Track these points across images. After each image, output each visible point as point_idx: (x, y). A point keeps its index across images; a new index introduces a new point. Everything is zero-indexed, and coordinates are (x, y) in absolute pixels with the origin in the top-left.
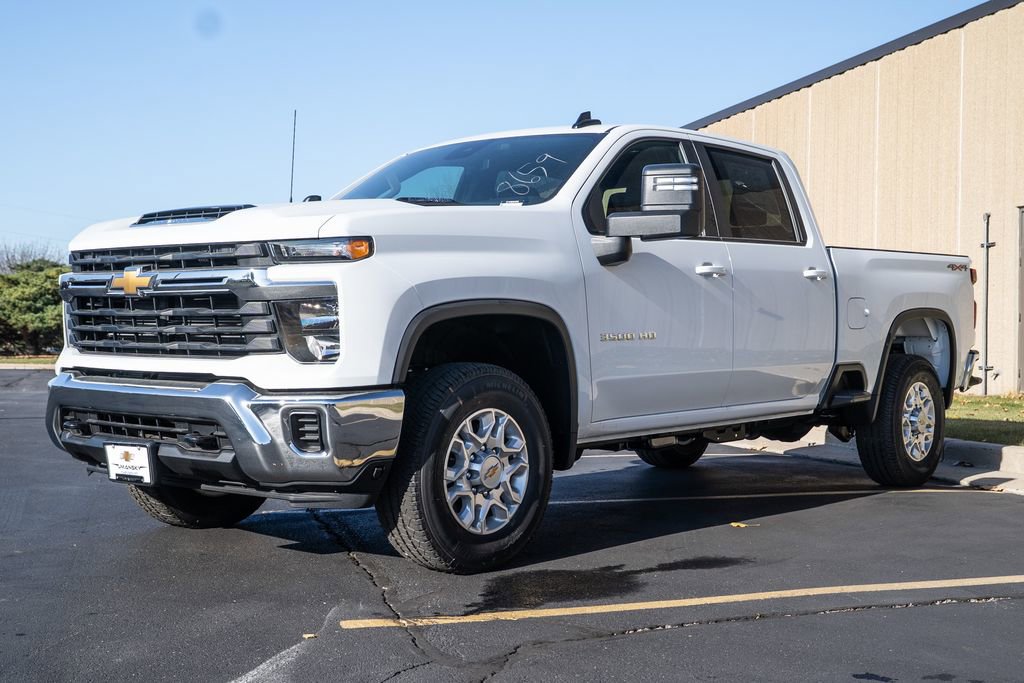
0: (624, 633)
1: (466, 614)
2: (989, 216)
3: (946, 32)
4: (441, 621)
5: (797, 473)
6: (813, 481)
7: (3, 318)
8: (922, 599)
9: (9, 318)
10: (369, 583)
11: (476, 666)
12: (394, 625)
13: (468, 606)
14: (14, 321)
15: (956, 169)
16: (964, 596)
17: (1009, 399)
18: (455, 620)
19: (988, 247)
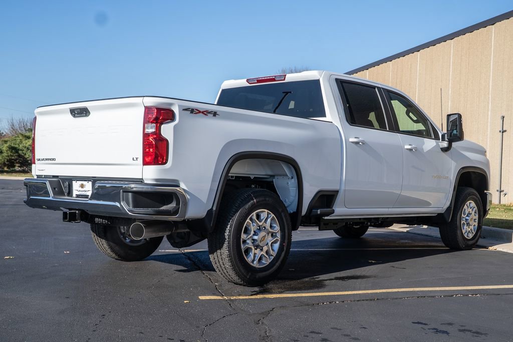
0: (318, 304)
1: (252, 295)
2: (504, 117)
3: (485, 27)
4: (241, 297)
5: (402, 239)
6: (409, 243)
7: (23, 154)
8: (447, 294)
9: (25, 155)
10: (210, 281)
11: (257, 315)
12: (222, 298)
13: (252, 292)
14: (28, 156)
15: (488, 94)
16: (466, 294)
17: (510, 206)
18: (247, 297)
19: (503, 132)
